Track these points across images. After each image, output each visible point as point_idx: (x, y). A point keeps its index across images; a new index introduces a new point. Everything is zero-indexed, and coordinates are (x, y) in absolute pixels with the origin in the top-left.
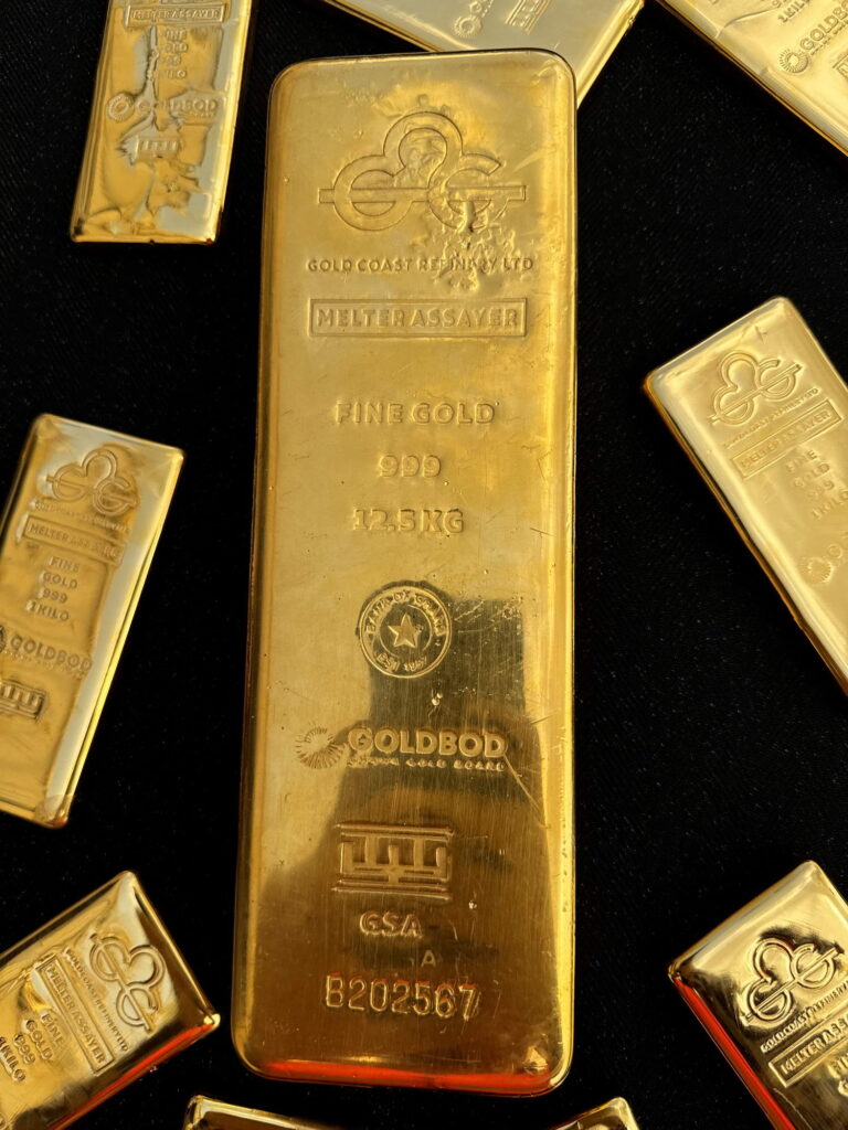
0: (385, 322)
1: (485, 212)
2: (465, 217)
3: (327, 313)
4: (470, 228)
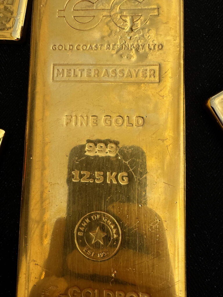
0: (89, 76)
1: (139, 21)
2: (129, 24)
3: (61, 70)
4: (132, 30)
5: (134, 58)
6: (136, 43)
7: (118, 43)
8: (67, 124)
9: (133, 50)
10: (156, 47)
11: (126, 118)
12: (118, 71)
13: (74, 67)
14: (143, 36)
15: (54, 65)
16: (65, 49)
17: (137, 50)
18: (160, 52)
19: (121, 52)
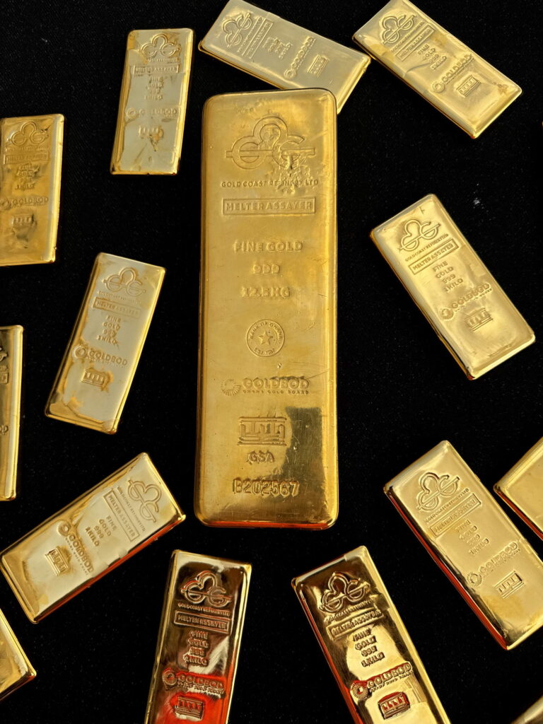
0: (255, 208)
1: (298, 160)
2: (289, 163)
3: (230, 204)
4: (291, 167)
5: (293, 193)
6: (295, 180)
7: (280, 180)
8: (237, 250)
9: (293, 185)
10: (313, 183)
11: (287, 244)
12: (280, 204)
13: (243, 202)
14: (301, 173)
15: (224, 200)
16: (234, 186)
17: (296, 186)
18: (316, 186)
19: (282, 188)
